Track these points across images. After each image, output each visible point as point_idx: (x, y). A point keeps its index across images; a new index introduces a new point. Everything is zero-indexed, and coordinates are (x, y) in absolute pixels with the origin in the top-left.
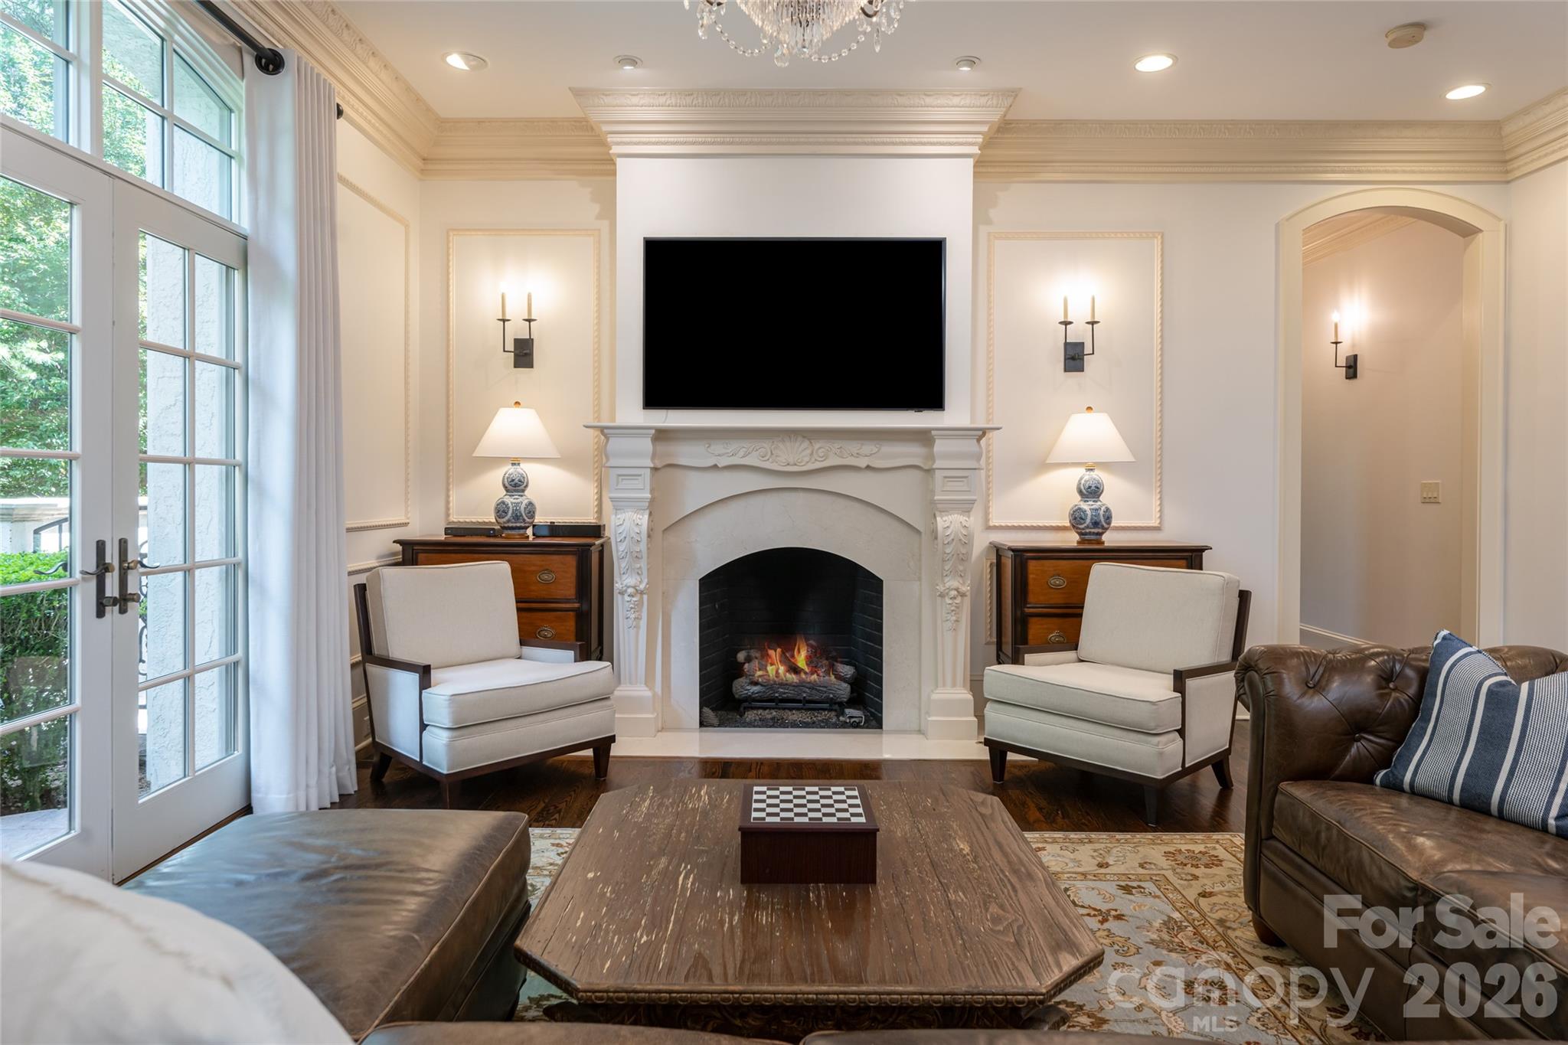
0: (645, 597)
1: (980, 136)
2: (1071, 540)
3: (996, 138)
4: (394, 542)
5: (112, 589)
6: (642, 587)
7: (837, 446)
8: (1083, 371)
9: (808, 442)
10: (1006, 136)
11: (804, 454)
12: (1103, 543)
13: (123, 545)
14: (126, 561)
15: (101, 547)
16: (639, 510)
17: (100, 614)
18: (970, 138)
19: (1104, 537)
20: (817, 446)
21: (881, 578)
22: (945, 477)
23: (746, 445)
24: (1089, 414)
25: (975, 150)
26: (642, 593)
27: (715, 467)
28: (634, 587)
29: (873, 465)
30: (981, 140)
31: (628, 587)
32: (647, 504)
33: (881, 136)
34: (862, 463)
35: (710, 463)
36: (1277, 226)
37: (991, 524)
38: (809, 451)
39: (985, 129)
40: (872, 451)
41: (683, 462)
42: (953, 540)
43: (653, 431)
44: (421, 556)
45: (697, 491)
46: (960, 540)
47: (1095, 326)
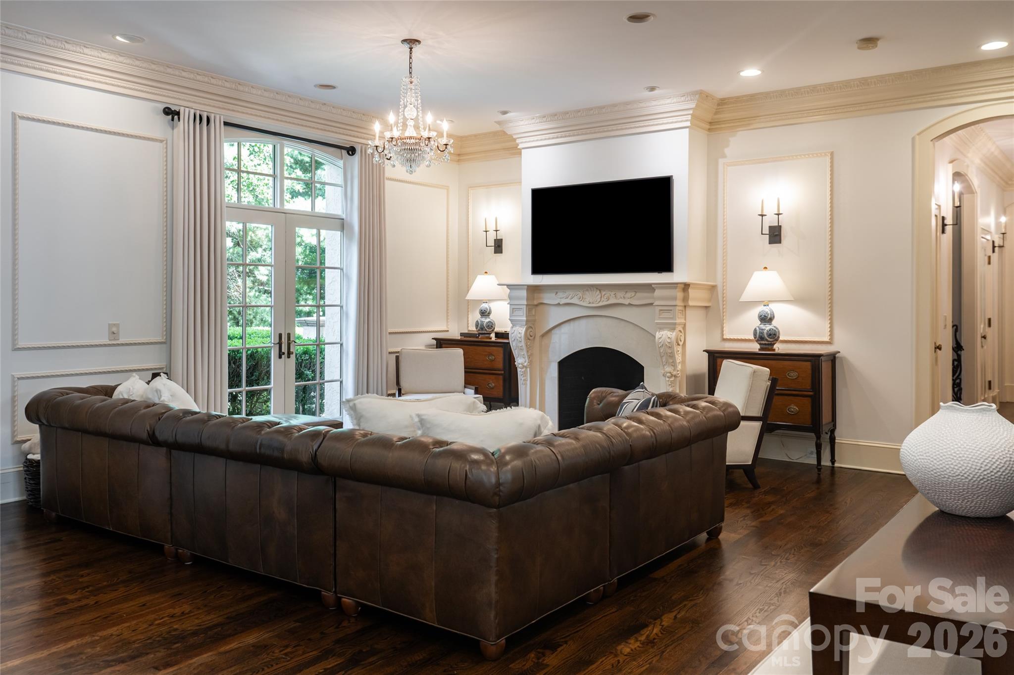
0: (528, 369)
1: (690, 116)
2: (755, 347)
3: (719, 109)
4: (433, 339)
5: (284, 349)
6: (525, 364)
7: (613, 293)
8: (780, 243)
9: (598, 292)
10: (724, 107)
11: (597, 297)
12: (774, 350)
13: (289, 335)
14: (290, 340)
15: (280, 335)
16: (521, 326)
17: (280, 357)
18: (684, 118)
19: (775, 346)
20: (603, 293)
21: (643, 366)
22: (661, 310)
23: (571, 293)
24: (765, 272)
25: (688, 124)
26: (526, 367)
27: (559, 304)
28: (522, 364)
29: (632, 303)
30: (690, 118)
31: (519, 364)
32: (525, 323)
33: (634, 123)
34: (626, 302)
35: (556, 302)
36: (913, 139)
37: (725, 337)
38: (600, 296)
39: (691, 112)
40: (631, 295)
41: (545, 302)
42: (663, 345)
43: (526, 287)
44: (443, 346)
45: (555, 316)
46: (666, 345)
47: (779, 216)
